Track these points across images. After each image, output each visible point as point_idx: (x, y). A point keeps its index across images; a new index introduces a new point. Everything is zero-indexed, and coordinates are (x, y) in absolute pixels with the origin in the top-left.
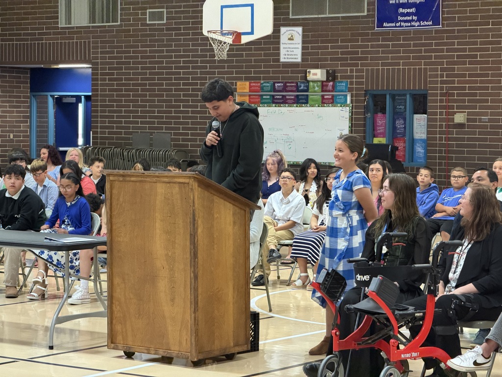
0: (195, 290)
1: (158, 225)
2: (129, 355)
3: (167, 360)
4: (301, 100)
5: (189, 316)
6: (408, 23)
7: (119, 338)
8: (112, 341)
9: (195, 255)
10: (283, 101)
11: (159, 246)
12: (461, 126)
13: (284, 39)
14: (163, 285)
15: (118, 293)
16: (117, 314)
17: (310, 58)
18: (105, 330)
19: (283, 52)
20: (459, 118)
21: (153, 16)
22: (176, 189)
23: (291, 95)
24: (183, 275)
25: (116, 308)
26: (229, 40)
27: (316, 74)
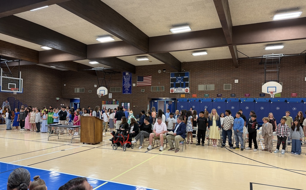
0: (94, 133)
1: (89, 124)
2: (84, 143)
3: (89, 144)
4: (112, 104)
5: (93, 137)
6: (127, 93)
7: (82, 141)
8: (81, 141)
9: (94, 128)
10: (109, 104)
11: (89, 127)
12: (134, 107)
13: (109, 95)
14: (89, 133)
15: (82, 134)
16: (82, 137)
17: (113, 98)
18: (80, 139)
19: (109, 97)
20: (134, 106)
21: (89, 91)
22: (92, 119)
23: (110, 103)
24: (92, 131)
25: (82, 136)
26: (101, 95)
27: (114, 100)
